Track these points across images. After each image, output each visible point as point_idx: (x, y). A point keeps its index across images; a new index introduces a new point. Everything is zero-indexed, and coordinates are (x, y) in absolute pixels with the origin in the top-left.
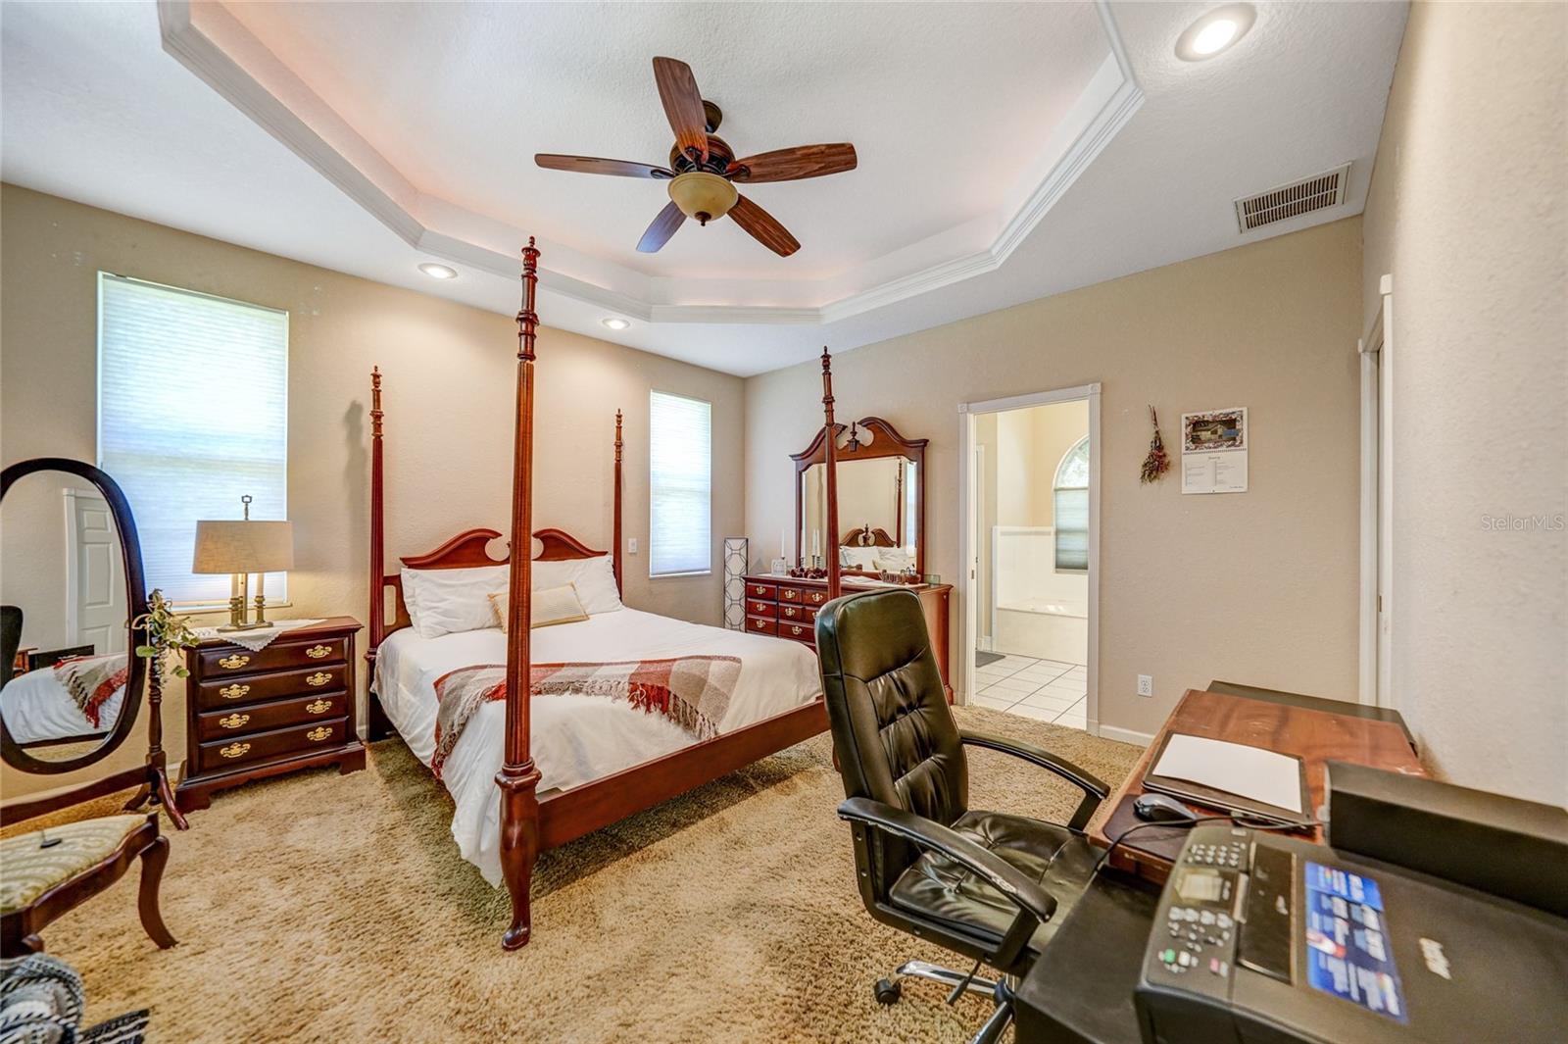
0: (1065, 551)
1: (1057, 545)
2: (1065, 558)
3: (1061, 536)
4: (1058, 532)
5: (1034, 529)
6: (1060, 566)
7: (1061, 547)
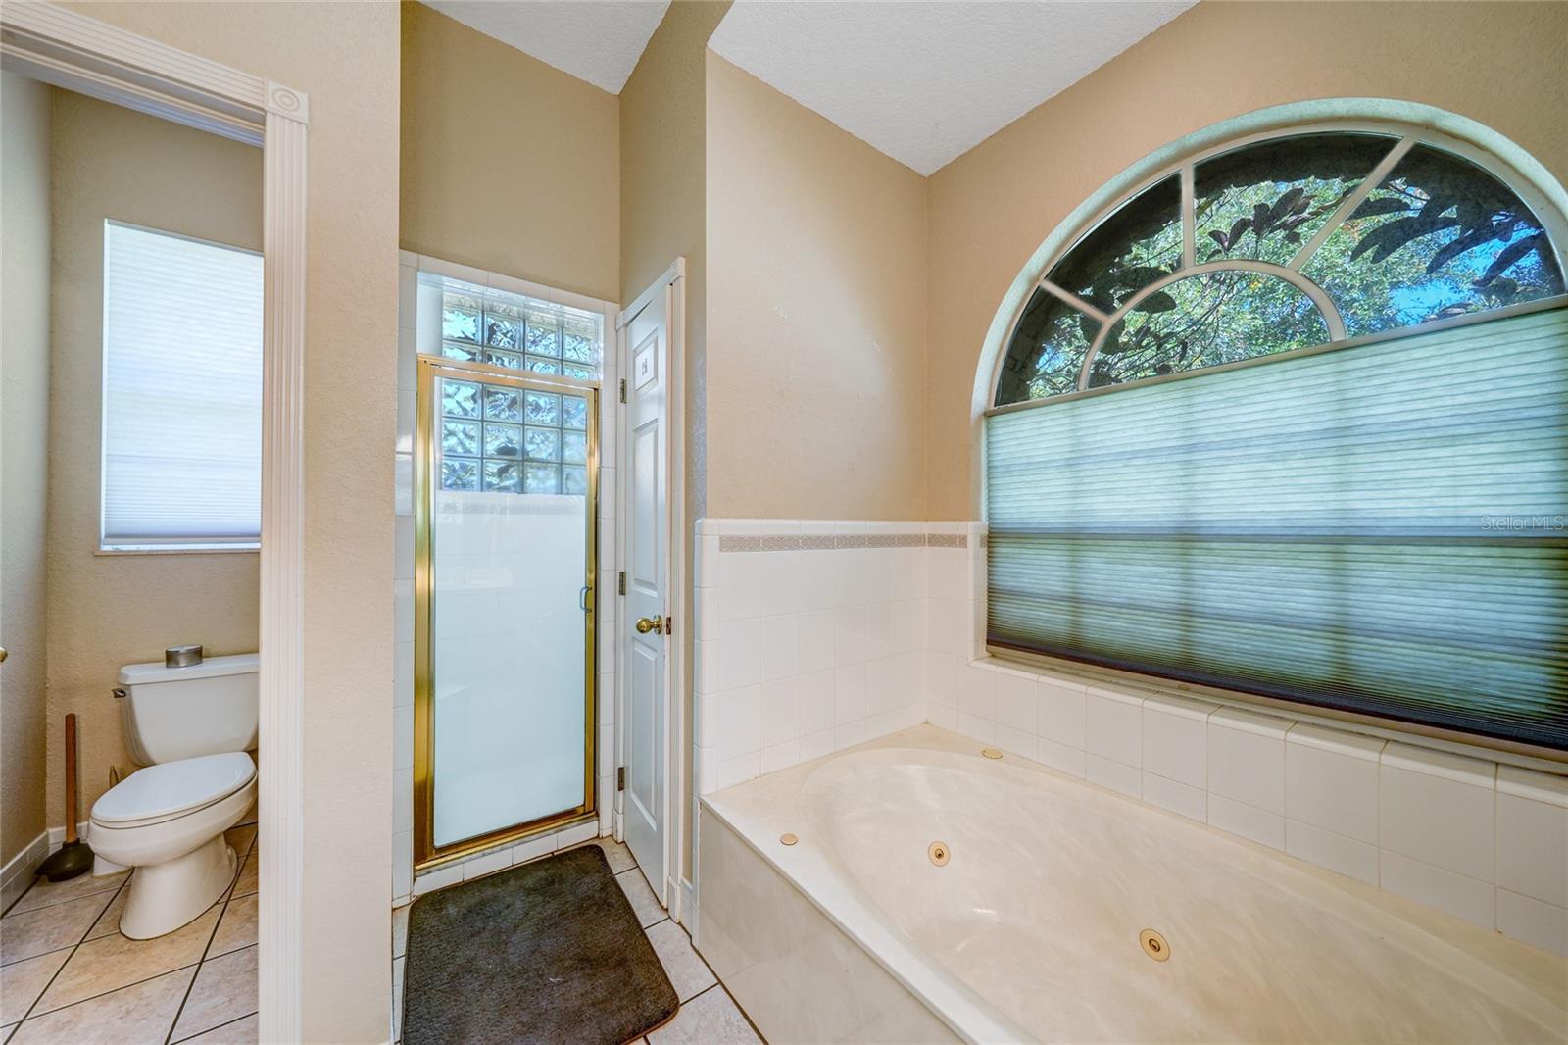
0: (1014, 594)
1: (990, 573)
2: (1017, 616)
3: (1002, 550)
4: (993, 538)
5: (926, 528)
6: (1002, 640)
7: (1004, 582)
